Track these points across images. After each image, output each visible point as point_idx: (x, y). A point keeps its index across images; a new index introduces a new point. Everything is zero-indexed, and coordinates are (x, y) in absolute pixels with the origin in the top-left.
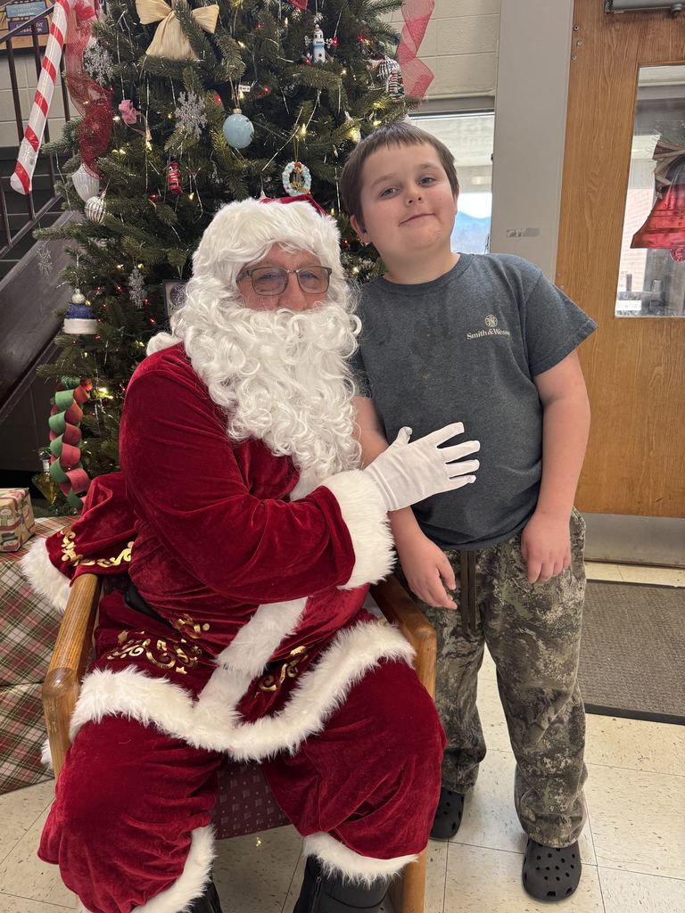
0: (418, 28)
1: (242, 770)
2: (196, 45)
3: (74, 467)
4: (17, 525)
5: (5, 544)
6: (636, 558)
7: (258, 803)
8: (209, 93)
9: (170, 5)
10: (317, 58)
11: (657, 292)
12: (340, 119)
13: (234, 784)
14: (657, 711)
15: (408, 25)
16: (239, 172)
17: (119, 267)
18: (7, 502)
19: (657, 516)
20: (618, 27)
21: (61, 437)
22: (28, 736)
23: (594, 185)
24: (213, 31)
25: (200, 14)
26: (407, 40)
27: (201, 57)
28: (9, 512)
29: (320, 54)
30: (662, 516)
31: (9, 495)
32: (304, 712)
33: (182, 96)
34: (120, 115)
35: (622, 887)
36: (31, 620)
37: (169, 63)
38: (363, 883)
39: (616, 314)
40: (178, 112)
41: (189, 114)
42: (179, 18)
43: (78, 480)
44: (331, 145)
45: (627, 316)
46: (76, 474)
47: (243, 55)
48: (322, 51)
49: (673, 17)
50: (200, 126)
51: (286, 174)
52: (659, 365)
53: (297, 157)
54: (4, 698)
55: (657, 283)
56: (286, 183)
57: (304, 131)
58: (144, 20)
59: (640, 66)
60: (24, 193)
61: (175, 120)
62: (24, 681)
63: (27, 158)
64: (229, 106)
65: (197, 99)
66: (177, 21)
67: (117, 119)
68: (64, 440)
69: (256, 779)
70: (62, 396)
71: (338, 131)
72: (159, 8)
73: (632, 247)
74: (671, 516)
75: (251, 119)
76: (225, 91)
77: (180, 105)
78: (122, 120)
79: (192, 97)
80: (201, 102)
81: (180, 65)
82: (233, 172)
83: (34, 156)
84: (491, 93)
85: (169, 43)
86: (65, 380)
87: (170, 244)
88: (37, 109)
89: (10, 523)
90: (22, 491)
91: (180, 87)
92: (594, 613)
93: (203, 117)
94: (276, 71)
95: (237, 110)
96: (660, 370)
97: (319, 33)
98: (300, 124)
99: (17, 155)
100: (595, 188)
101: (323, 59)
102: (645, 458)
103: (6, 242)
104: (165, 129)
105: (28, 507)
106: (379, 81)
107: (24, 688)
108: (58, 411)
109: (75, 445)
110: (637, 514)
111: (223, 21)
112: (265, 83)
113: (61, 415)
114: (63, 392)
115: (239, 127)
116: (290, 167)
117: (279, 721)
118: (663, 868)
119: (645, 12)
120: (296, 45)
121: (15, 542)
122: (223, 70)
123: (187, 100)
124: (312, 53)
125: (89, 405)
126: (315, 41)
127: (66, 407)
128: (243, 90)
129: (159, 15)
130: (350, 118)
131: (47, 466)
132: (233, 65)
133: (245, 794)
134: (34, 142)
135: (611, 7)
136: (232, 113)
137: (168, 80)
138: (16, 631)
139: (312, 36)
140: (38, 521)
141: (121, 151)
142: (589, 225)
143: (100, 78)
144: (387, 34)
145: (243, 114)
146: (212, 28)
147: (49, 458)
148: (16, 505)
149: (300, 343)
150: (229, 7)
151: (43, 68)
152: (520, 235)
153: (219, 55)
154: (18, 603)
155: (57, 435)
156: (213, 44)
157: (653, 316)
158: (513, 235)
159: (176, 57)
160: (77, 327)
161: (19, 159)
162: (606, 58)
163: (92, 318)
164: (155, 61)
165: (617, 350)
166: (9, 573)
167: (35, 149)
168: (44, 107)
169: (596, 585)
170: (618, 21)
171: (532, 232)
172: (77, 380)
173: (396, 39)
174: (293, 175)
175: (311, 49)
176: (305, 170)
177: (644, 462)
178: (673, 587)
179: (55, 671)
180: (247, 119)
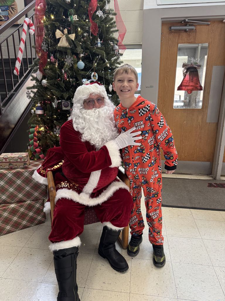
0: (122, 36)
1: (90, 209)
2: (70, 44)
3: (37, 148)
4: (27, 161)
5: (24, 166)
6: (180, 172)
7: (93, 216)
8: (73, 55)
9: (63, 34)
10: (99, 46)
11: (188, 101)
12: (104, 62)
13: (88, 212)
14: (183, 206)
15: (120, 36)
16: (80, 74)
17: (48, 97)
18: (25, 155)
19: (185, 161)
20: (173, 34)
21: (33, 140)
22: (30, 214)
23: (168, 74)
24: (74, 40)
25: (71, 36)
26: (120, 40)
27: (71, 46)
28: (26, 158)
29: (99, 45)
30: (187, 161)
31: (25, 154)
32: (103, 196)
33: (67, 57)
34: (50, 59)
35: (172, 239)
36: (31, 184)
37: (63, 48)
38: (116, 231)
39: (174, 108)
40: (65, 60)
41: (68, 61)
42: (66, 37)
43: (38, 151)
44: (102, 68)
45: (176, 108)
46: (38, 150)
47: (81, 46)
48: (100, 44)
49: (186, 32)
50: (71, 64)
51: (92, 75)
52: (185, 121)
53: (94, 70)
54: (24, 204)
55: (188, 98)
56: (92, 77)
57: (96, 64)
58: (57, 37)
59: (178, 44)
60: (17, 75)
61: (64, 61)
62: (29, 200)
63: (18, 65)
64: (79, 59)
65: (71, 58)
66: (65, 38)
67: (49, 60)
68: (34, 141)
69: (93, 211)
70: (31, 130)
71: (104, 64)
72: (61, 35)
73: (177, 90)
74: (189, 161)
75: (84, 62)
76: (77, 55)
77: (66, 58)
78: (50, 60)
79: (69, 57)
80: (72, 58)
81: (66, 48)
82: (78, 74)
83: (19, 65)
84: (141, 44)
85: (63, 43)
86: (32, 125)
87: (63, 91)
88: (20, 52)
89: (26, 160)
90: (28, 153)
91: (66, 53)
92: (169, 185)
93: (72, 62)
94: (88, 49)
95: (81, 60)
96: (185, 122)
97: (99, 40)
98: (95, 63)
99: (15, 65)
100: (167, 75)
101: (100, 46)
102: (182, 145)
103: (13, 88)
104: (61, 63)
105: (29, 157)
106: (114, 51)
107: (29, 202)
108: (31, 134)
109: (37, 142)
110: (180, 160)
111: (76, 37)
112: (86, 52)
113: (33, 134)
114: (32, 129)
115: (81, 64)
116: (93, 73)
117: (97, 198)
118: (182, 236)
119: (179, 30)
120: (93, 42)
121: (27, 165)
122: (77, 50)
123: (68, 57)
124: (97, 45)
125: (39, 132)
126: (98, 42)
127: (33, 132)
128: (82, 55)
129: (61, 36)
130: (107, 61)
131: (29, 148)
132: (79, 49)
133: (91, 214)
134: (19, 61)
135: (171, 29)
136: (79, 61)
137: (63, 52)
138: (28, 187)
139: (97, 41)
140: (31, 161)
141: (48, 67)
142: (166, 85)
143: (45, 50)
144: (115, 40)
145: (82, 61)
146: (73, 39)
147: (30, 146)
148: (27, 156)
149: (99, 116)
150: (77, 34)
151: (21, 41)
152: (149, 87)
153: (76, 47)
154: (28, 181)
155: (31, 140)
156: (74, 43)
157: (183, 108)
158: (147, 87)
159: (65, 46)
160: (39, 112)
161: (16, 66)
162: (170, 42)
163: (42, 110)
164: (60, 47)
165: (174, 117)
166: (26, 173)
167: (20, 63)
168: (22, 52)
169: (169, 179)
170: (173, 32)
171: (151, 87)
172: (35, 125)
173: (117, 41)
174: (94, 75)
175: (97, 44)
176: (96, 74)
177: (181, 147)
178: (189, 179)
179: (50, 187)
180: (83, 62)
